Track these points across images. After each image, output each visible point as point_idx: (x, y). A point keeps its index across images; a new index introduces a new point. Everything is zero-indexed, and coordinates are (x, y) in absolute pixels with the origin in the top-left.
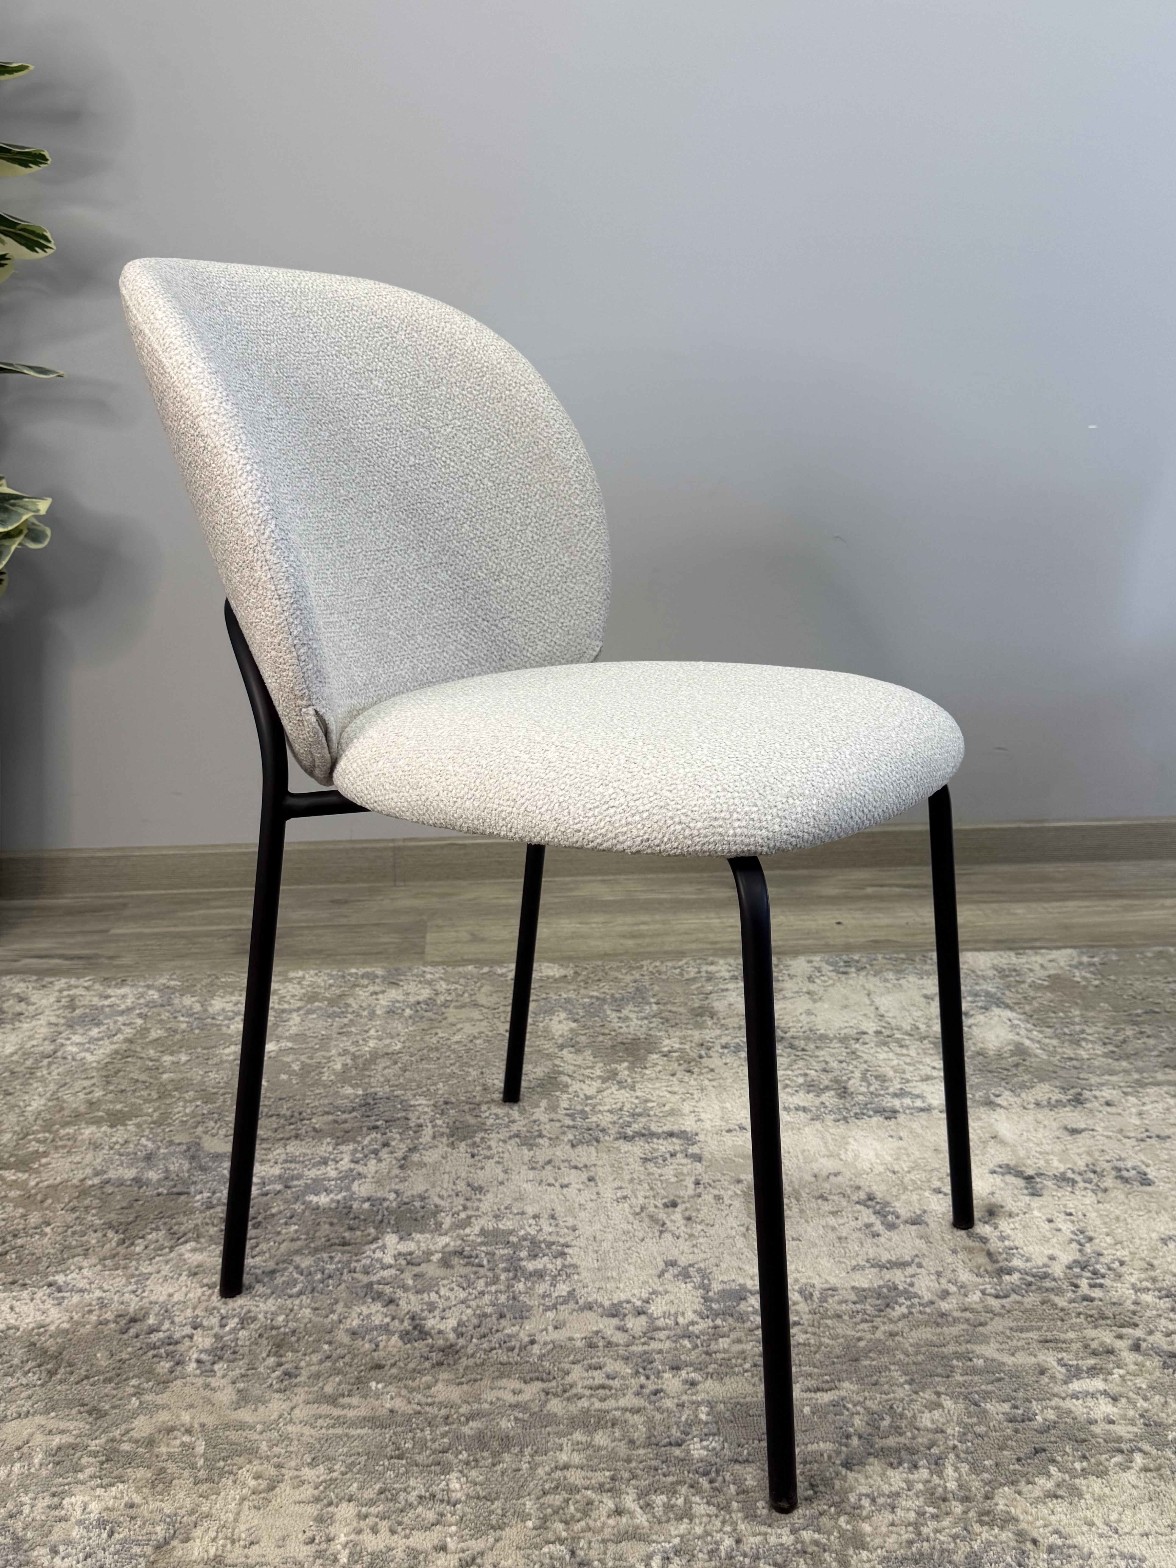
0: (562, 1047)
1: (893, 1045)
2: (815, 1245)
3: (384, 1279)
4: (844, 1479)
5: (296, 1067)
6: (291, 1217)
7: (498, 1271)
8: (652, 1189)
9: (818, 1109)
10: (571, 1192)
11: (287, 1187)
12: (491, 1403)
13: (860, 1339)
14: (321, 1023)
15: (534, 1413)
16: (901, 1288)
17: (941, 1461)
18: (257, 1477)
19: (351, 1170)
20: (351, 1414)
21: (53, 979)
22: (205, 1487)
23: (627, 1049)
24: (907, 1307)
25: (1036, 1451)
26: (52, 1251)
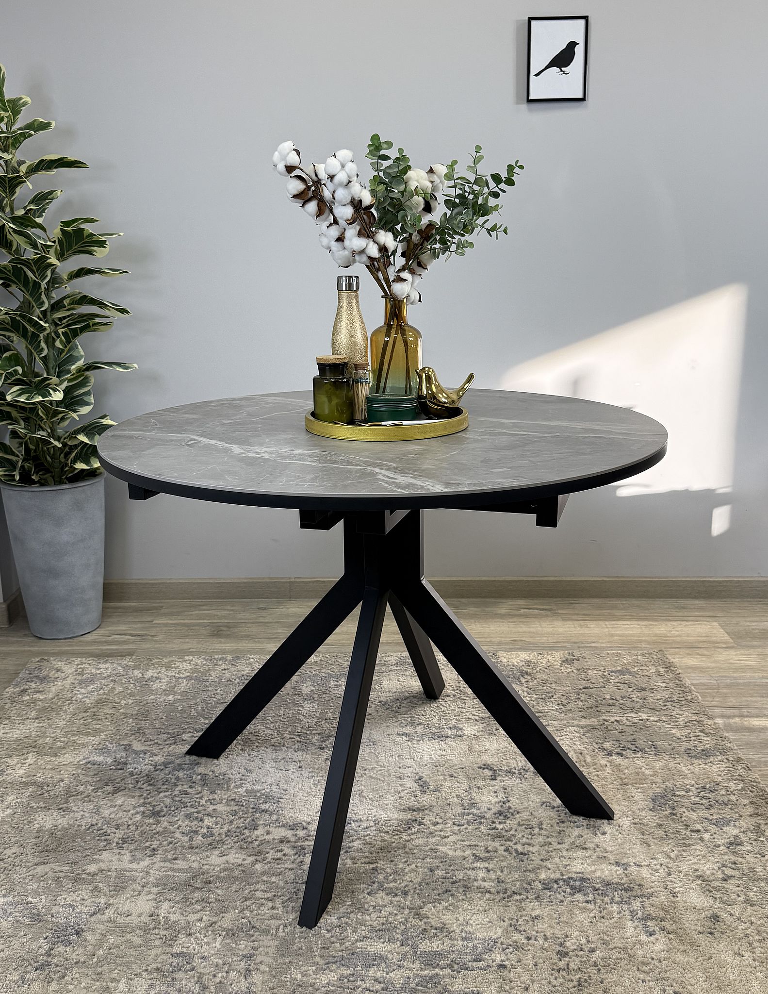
0: (304, 701)
4: (366, 899)
5: (180, 709)
7: (249, 808)
9: (413, 735)
10: (289, 773)
11: (167, 768)
13: (393, 843)
15: (250, 869)
18: (134, 890)
20: (175, 866)
21: (74, 659)
22: (113, 893)
25: (447, 891)
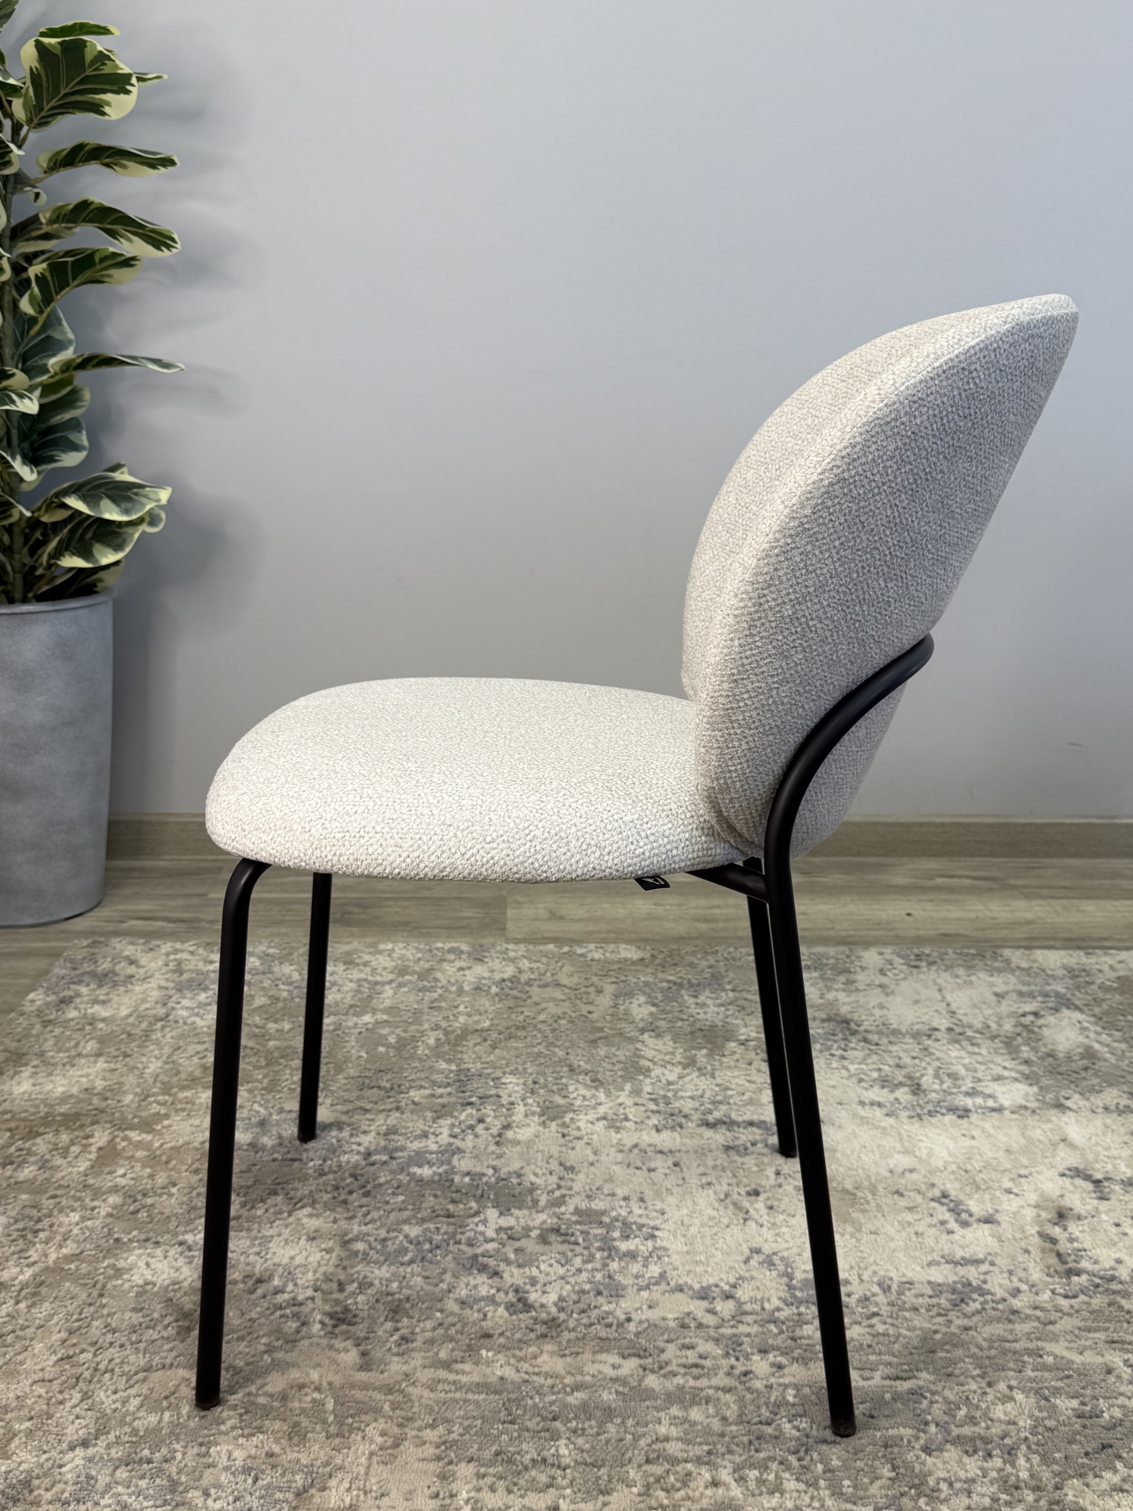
0: (643, 1031)
1: (965, 1043)
2: (892, 1239)
3: (488, 1251)
4: (923, 1463)
5: (392, 1040)
6: (398, 1188)
7: (593, 1250)
8: (735, 1176)
9: (892, 1104)
10: (658, 1176)
11: (392, 1158)
12: (593, 1376)
13: (936, 1332)
14: (412, 997)
15: (634, 1387)
16: (974, 1284)
17: (1013, 1452)
18: (383, 1434)
19: (451, 1144)
20: (464, 1379)
21: (159, 943)
22: (337, 1441)
23: (705, 1036)
24: (981, 1303)
25: (1104, 1447)
26: (180, 1211)
